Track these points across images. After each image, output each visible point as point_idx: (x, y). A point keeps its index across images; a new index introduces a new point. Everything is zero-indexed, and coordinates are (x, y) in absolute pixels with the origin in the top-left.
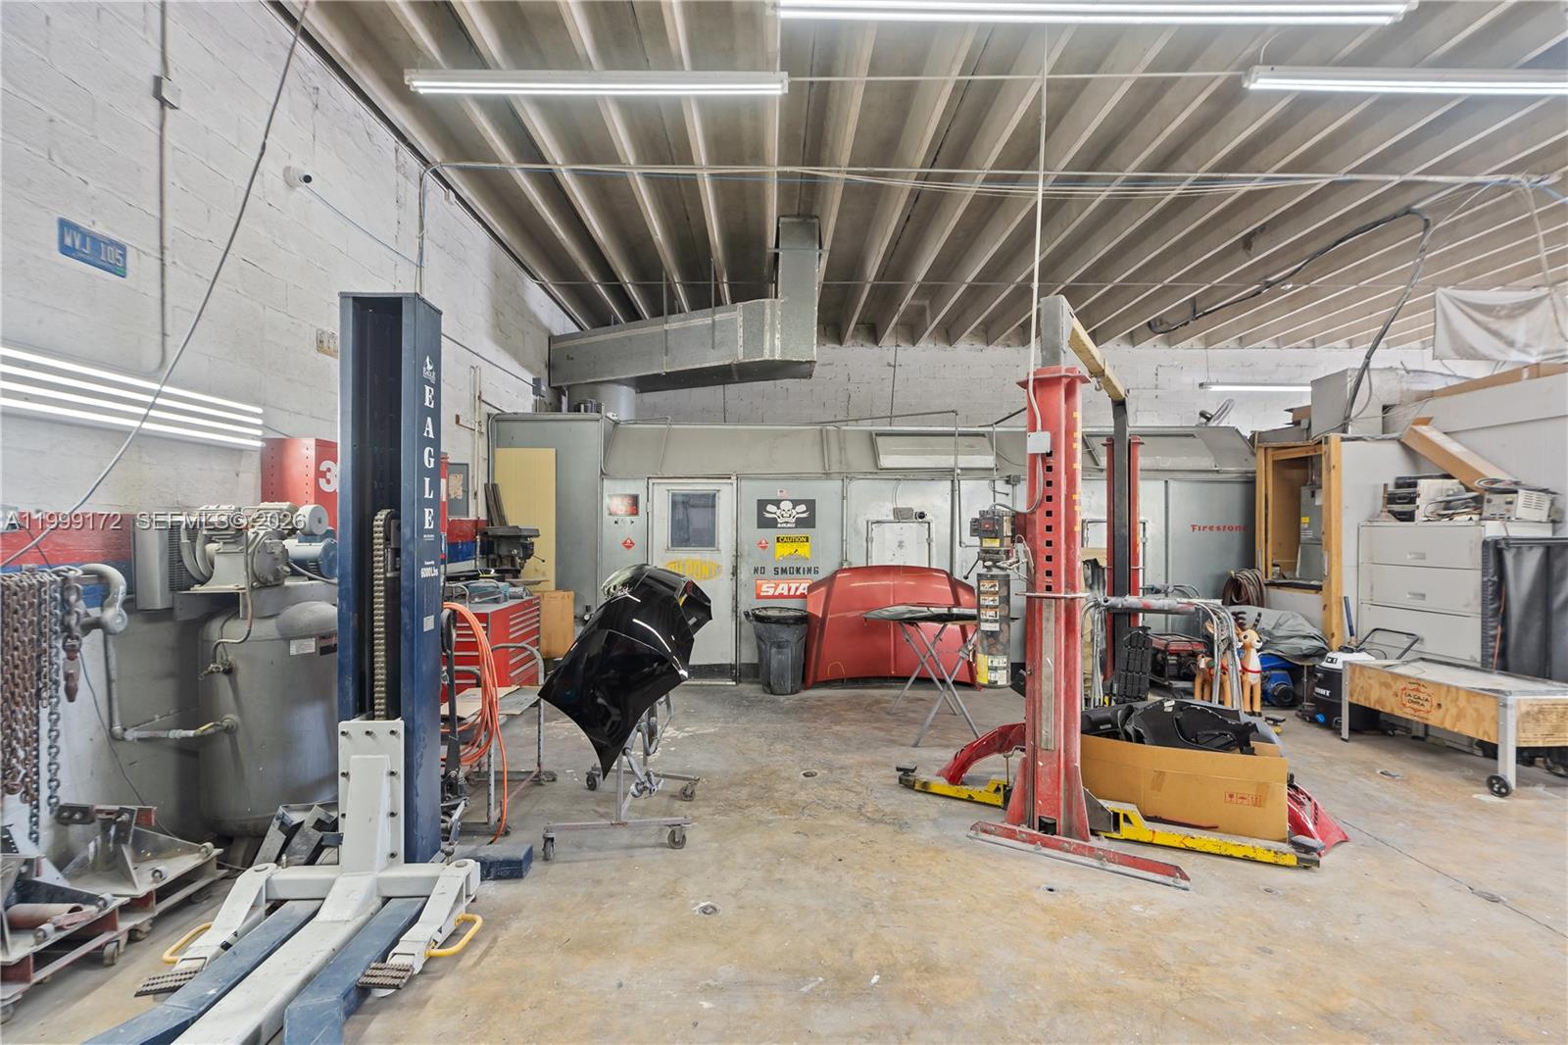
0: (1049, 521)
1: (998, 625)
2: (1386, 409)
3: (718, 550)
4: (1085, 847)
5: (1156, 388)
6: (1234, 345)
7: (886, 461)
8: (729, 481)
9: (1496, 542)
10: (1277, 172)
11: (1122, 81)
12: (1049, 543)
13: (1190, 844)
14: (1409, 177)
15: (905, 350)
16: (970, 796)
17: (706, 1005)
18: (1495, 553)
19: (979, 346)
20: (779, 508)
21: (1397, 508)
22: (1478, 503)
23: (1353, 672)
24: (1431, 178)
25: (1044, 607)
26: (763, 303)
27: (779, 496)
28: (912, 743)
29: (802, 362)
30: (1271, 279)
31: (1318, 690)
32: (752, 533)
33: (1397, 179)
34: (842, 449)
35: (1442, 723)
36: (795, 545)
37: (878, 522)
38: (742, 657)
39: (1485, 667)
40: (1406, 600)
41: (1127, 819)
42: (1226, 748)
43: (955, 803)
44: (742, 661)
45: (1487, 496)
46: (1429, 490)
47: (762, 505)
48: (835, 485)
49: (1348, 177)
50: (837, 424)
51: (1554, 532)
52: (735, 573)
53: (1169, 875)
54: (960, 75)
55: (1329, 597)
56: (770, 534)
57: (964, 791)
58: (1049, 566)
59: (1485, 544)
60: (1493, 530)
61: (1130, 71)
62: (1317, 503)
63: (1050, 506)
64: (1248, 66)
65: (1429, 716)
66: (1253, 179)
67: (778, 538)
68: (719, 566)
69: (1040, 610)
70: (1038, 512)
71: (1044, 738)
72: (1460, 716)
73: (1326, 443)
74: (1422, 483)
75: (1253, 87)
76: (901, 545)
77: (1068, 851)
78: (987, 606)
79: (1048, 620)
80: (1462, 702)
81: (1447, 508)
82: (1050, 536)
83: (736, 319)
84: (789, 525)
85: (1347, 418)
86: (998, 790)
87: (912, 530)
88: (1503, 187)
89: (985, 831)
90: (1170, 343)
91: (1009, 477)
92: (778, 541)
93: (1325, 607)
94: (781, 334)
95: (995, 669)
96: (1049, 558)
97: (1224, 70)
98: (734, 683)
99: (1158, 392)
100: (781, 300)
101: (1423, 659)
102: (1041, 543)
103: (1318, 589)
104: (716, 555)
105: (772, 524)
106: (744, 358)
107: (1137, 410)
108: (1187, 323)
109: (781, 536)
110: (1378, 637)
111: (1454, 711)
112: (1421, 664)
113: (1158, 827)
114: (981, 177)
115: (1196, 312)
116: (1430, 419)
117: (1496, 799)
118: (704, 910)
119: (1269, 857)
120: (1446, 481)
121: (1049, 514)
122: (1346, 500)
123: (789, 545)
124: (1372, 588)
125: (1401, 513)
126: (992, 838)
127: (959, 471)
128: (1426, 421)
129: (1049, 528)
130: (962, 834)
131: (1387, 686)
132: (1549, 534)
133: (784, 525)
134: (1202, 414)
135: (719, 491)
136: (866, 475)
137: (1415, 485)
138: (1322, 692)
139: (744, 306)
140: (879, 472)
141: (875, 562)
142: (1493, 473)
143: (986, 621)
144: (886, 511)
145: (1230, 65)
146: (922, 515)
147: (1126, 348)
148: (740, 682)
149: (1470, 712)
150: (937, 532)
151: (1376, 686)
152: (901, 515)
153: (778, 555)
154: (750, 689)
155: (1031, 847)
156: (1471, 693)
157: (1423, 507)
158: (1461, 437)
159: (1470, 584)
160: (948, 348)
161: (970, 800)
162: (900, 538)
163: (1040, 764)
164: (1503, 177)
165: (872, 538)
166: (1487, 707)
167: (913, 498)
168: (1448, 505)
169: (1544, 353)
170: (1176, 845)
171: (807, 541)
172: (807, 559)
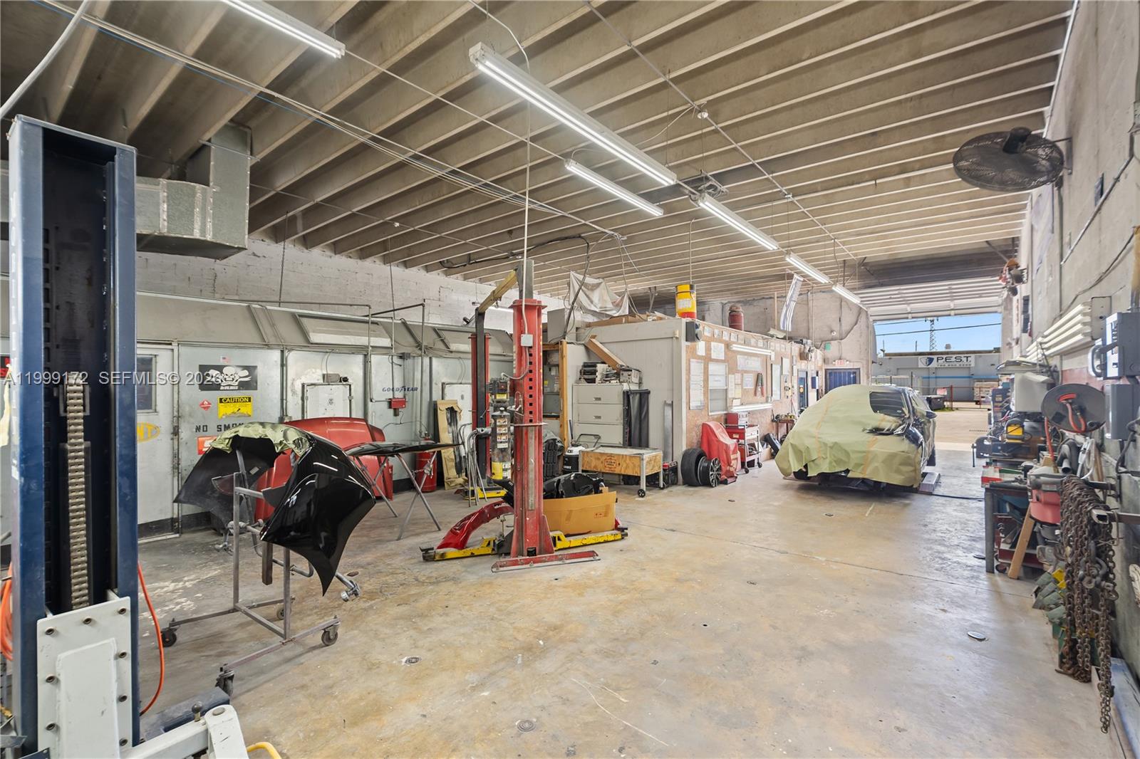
0: (531, 384)
1: (507, 444)
2: (577, 329)
3: (156, 411)
4: (553, 556)
5: (439, 300)
6: (478, 281)
7: (315, 338)
8: (169, 347)
9: (627, 392)
10: (546, 204)
11: (514, 138)
12: (531, 396)
13: (585, 542)
14: (587, 223)
15: (268, 245)
16: (472, 553)
17: (486, 694)
18: (627, 395)
19: (328, 253)
20: (222, 373)
21: (586, 377)
22: (617, 375)
23: (584, 455)
24: (593, 226)
25: (529, 431)
26: (195, 187)
27: (221, 362)
28: (396, 538)
29: (233, 248)
30: (514, 252)
31: (566, 467)
32: (192, 394)
33: (583, 222)
34: (273, 325)
35: (621, 471)
36: (238, 405)
37: (312, 384)
38: (184, 511)
39: (624, 446)
40: (593, 420)
41: (559, 539)
42: (589, 493)
43: (465, 560)
44: (184, 514)
45: (621, 372)
46: (601, 368)
47: (204, 369)
48: (275, 355)
49: (570, 216)
50: (263, 304)
51: (639, 387)
52: (176, 432)
53: (590, 556)
54: (441, 97)
55: (563, 422)
56: (213, 396)
57: (467, 552)
58: (531, 409)
59: (624, 392)
60: (626, 387)
61: (521, 136)
62: (552, 374)
63: (531, 375)
64: (567, 156)
65: (616, 470)
66: (536, 203)
67: (221, 399)
68: (156, 428)
69: (527, 433)
70: (525, 378)
71: (530, 504)
72: (627, 467)
73: (561, 344)
74: (599, 365)
75: (568, 168)
76: (331, 401)
77: (545, 562)
78: (501, 434)
79: (532, 438)
80: (628, 461)
81: (607, 378)
82: (531, 392)
83: (158, 194)
84: (231, 388)
85: (565, 332)
86: (489, 544)
87: (339, 391)
88: (611, 236)
89: (501, 566)
90: (447, 274)
91: (403, 354)
92: (221, 401)
93: (561, 426)
94: (213, 219)
95: (505, 470)
96: (531, 404)
97: (555, 153)
98: (177, 535)
99: (440, 303)
100: (213, 189)
101: (602, 446)
102: (527, 396)
103: (557, 417)
104: (152, 416)
105: (215, 387)
106: (168, 232)
107: (429, 313)
108: (465, 265)
109: (224, 397)
110: (583, 439)
111: (625, 465)
112: (601, 448)
113: (571, 539)
114: (411, 154)
115: (470, 261)
116: (595, 336)
117: (641, 499)
118: (409, 661)
119: (612, 538)
120: (603, 365)
121: (531, 380)
122: (569, 373)
123: (232, 405)
124: (579, 415)
125: (588, 379)
126: (505, 568)
127: (370, 348)
128: (594, 337)
129: (531, 388)
130: (489, 572)
131: (598, 459)
132: (637, 388)
133: (228, 388)
134: (465, 320)
135: (156, 356)
136: (301, 348)
137: (596, 366)
138: (568, 467)
139: (168, 183)
140: (309, 345)
141: (309, 416)
142: (620, 363)
143: (501, 442)
144: (316, 377)
145: (558, 152)
146: (346, 380)
147: (423, 272)
148: (182, 533)
149: (631, 465)
150: (355, 391)
151: (594, 460)
152: (327, 379)
153: (220, 415)
154: (200, 537)
155: (528, 566)
156: (631, 457)
157: (599, 376)
158: (606, 345)
159: (617, 411)
160: (305, 250)
161: (473, 555)
162: (331, 397)
163: (528, 519)
164: (612, 233)
165: (307, 397)
166: (636, 461)
167: (337, 365)
168: (607, 376)
169: (601, 308)
170: (579, 545)
171: (250, 401)
172: (250, 416)
